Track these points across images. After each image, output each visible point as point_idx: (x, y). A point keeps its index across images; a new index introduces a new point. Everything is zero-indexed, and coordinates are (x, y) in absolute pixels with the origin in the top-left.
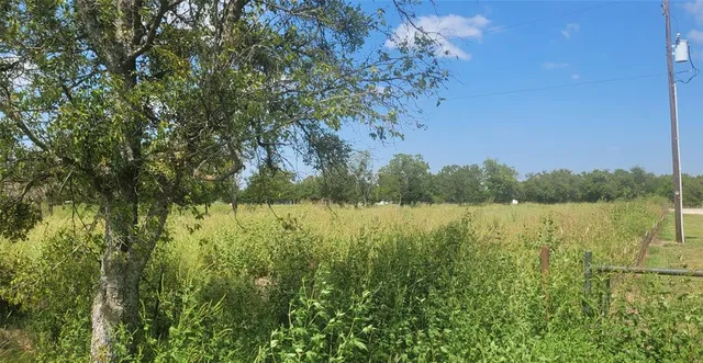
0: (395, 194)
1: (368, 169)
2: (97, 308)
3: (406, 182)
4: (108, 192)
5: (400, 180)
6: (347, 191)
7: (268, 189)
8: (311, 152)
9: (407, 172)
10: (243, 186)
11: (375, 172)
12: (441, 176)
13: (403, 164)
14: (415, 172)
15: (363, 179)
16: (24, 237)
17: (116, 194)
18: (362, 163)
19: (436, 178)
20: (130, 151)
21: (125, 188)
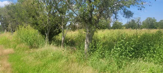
0: (147, 27)
1: (140, 21)
2: (85, 42)
3: (150, 24)
4: (87, 23)
5: (148, 24)
6: (134, 26)
7: (117, 26)
8: (124, 15)
9: (150, 22)
10: (111, 26)
11: (142, 22)
12: (160, 22)
13: (149, 20)
14: (152, 22)
15: (139, 24)
16: (75, 31)
17: (88, 23)
18: (139, 20)
19: (158, 23)
20: (90, 16)
21: (90, 22)
